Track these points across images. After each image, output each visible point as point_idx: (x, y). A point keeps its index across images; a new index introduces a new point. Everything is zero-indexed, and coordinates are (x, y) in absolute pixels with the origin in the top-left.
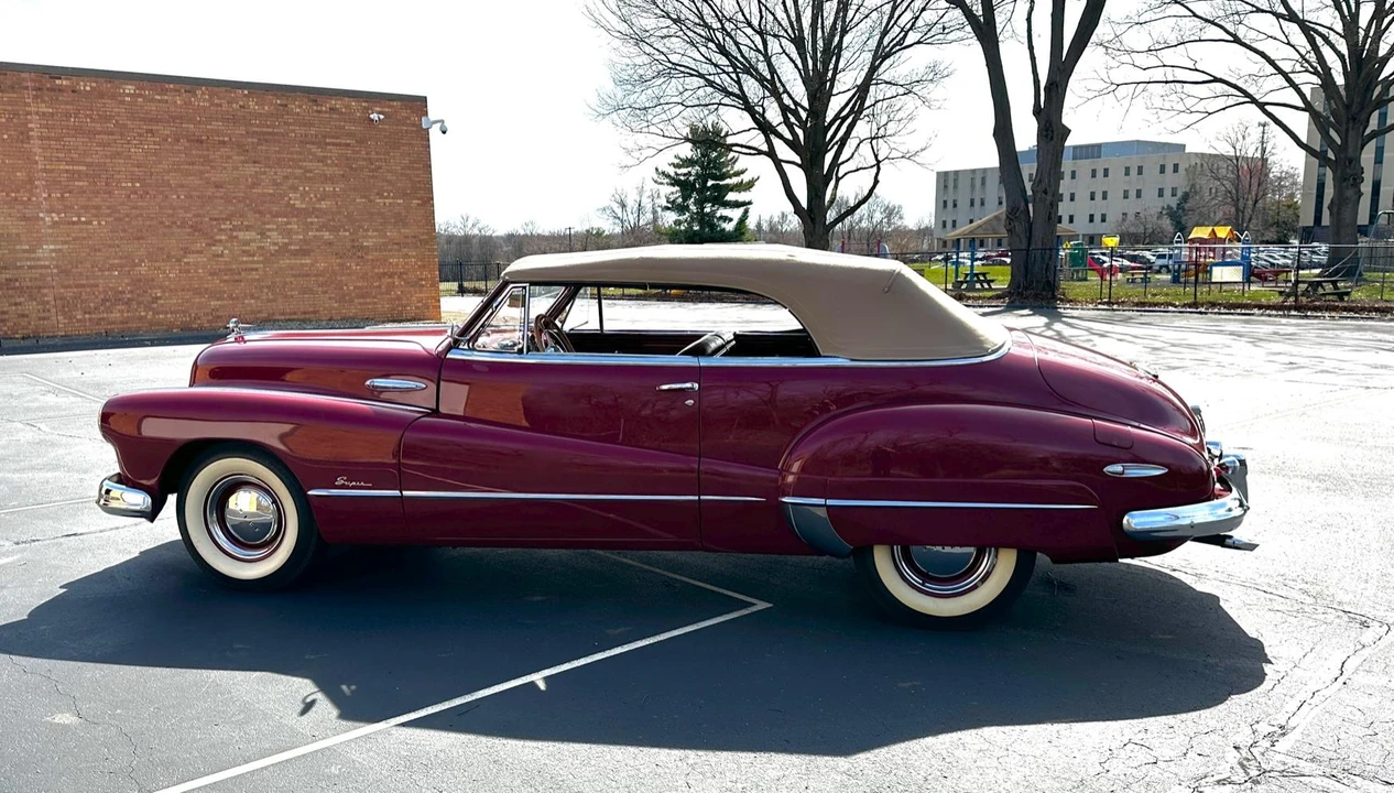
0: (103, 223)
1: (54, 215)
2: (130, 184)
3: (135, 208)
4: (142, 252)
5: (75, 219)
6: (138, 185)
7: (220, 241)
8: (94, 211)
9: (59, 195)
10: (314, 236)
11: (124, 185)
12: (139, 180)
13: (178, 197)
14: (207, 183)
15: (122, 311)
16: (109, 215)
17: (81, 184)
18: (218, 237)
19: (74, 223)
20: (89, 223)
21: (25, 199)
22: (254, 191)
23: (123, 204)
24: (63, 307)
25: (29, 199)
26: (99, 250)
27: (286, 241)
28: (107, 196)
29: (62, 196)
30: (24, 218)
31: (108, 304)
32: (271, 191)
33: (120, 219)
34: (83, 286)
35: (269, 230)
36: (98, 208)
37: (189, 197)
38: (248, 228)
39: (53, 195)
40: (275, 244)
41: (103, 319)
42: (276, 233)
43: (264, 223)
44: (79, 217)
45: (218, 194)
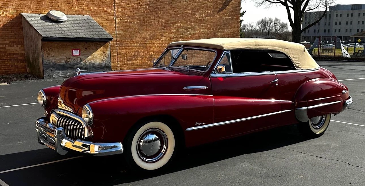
0: (135, 23)
1: (119, 18)
2: (145, 7)
3: (146, 17)
4: (148, 36)
5: (126, 21)
6: (147, 7)
7: (173, 32)
8: (132, 17)
9: (121, 10)
10: (203, 31)
11: (143, 7)
12: (148, 5)
13: (161, 13)
14: (170, 7)
15: (139, 61)
16: (137, 19)
17: (128, 5)
18: (172, 31)
19: (125, 22)
20: (131, 22)
21: (109, 11)
22: (185, 12)
23: (142, 15)
24: (120, 58)
25: (111, 11)
26: (134, 34)
27: (194, 33)
28: (137, 11)
29: (122, 11)
30: (108, 19)
31: (135, 57)
32: (190, 12)
33: (140, 21)
34: (128, 49)
35: (189, 28)
36: (134, 16)
37: (164, 13)
38: (182, 27)
39: (119, 10)
40: (190, 34)
41: (134, 63)
42: (191, 29)
43: (187, 26)
44: (127, 20)
45: (174, 12)
